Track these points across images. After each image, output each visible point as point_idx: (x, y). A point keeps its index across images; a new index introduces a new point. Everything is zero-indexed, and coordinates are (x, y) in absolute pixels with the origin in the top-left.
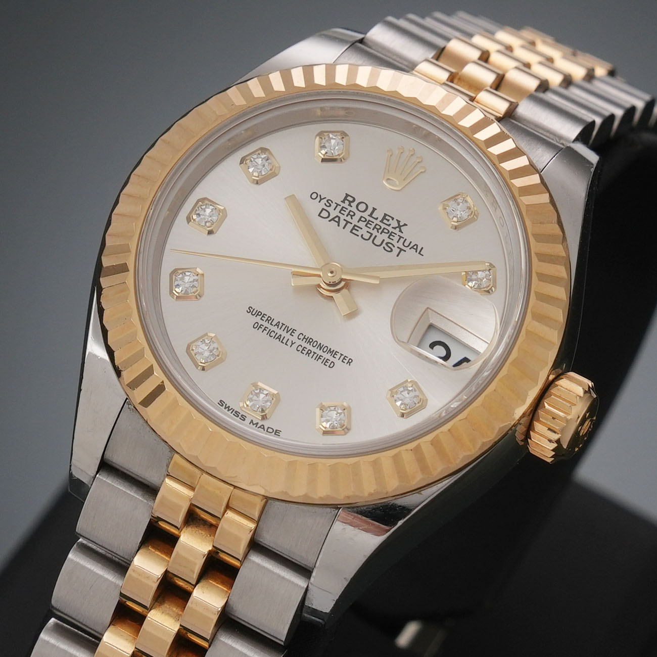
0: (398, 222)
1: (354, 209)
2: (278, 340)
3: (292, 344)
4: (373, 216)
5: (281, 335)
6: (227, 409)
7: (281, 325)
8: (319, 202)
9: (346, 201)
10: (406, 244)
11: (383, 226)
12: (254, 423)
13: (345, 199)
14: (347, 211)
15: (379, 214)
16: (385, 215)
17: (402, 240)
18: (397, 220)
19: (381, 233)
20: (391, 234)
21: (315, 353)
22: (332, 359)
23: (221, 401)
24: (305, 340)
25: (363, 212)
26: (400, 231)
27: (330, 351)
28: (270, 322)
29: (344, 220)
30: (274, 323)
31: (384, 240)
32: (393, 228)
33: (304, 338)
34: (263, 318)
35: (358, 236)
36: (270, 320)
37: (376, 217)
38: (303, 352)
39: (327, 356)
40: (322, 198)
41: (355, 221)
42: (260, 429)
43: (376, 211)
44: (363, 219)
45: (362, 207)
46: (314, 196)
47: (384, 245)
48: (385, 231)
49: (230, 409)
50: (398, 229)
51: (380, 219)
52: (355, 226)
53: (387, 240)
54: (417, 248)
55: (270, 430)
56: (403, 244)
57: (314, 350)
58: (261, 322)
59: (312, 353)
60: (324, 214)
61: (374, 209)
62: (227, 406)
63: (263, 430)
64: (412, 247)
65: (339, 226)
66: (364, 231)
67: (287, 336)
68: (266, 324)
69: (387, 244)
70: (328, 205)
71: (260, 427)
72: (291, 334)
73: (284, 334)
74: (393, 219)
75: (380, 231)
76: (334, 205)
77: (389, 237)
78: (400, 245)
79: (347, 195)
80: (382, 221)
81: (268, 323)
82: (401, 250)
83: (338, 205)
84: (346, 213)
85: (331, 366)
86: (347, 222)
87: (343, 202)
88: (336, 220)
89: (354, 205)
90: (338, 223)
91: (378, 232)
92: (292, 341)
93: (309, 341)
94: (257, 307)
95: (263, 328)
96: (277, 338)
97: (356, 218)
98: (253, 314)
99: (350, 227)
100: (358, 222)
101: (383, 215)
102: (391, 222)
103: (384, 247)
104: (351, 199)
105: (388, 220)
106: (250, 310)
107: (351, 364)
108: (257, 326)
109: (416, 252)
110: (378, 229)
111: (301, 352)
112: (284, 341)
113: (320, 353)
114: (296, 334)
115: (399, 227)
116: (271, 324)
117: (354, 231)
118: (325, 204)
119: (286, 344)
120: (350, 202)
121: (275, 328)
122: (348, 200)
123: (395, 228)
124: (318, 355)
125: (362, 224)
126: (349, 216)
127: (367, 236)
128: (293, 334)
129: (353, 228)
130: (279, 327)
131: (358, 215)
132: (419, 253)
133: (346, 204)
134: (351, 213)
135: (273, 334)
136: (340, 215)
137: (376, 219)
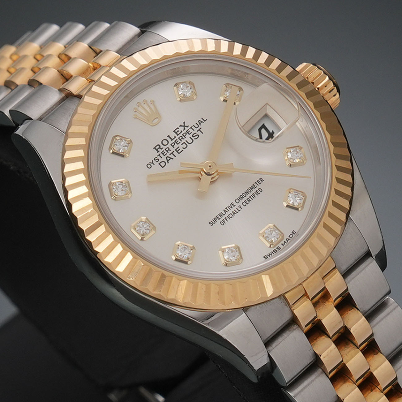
0: (181, 126)
1: (165, 147)
2: (235, 214)
3: (240, 207)
4: (173, 138)
5: (233, 212)
6: (270, 255)
7: (226, 210)
8: (154, 164)
9: (158, 150)
10: (197, 126)
11: (181, 135)
12: (284, 243)
13: (157, 150)
14: (165, 151)
15: (173, 135)
16: (174, 131)
17: (193, 128)
18: (180, 126)
19: (185, 137)
20: (188, 132)
21: (250, 197)
22: (257, 189)
23: (264, 257)
24: (240, 200)
25: (168, 143)
26: (187, 127)
27: (251, 188)
28: (222, 215)
29: (170, 154)
30: (224, 213)
31: (190, 138)
32: (184, 130)
33: (239, 200)
34: (219, 218)
35: (183, 150)
37: (174, 137)
38: (247, 203)
39: (254, 191)
40: (152, 162)
41: (173, 149)
42: (288, 241)
43: (170, 136)
44: (173, 144)
45: (165, 142)
46: (149, 166)
47: (193, 138)
48: (184, 135)
49: (270, 253)
50: (185, 128)
51: (176, 135)
52: (176, 150)
53: (191, 135)
54: (201, 121)
55: (291, 236)
56: (196, 128)
57: (248, 197)
58: (221, 220)
59: (250, 198)
60: (163, 164)
61: (169, 136)
62: (268, 255)
63: (289, 240)
65: (173, 159)
67: (234, 208)
68: (223, 218)
69: (193, 137)
70: (157, 160)
71: (287, 241)
72: (234, 206)
73: (232, 210)
74: (178, 128)
75: (183, 137)
76: (159, 157)
77: (189, 134)
78: (196, 130)
79: (155, 148)
80: (178, 135)
81: (222, 216)
82: (199, 130)
83: (159, 155)
84: (166, 152)
85: (261, 190)
86: (172, 153)
87: (158, 152)
88: (169, 159)
89: (162, 146)
90: (171, 158)
91: (184, 139)
92: (239, 207)
93: (241, 197)
94: (211, 219)
95: (225, 220)
96: (234, 214)
97: (171, 148)
98: (214, 222)
99: (175, 153)
100: (174, 147)
101: (174, 133)
103: (195, 139)
104: (158, 147)
105: (178, 131)
106: (211, 224)
107: (263, 179)
108: (223, 223)
109: (203, 122)
110: (182, 138)
111: (247, 204)
112: (237, 211)
113: (251, 194)
114: (235, 204)
115: (184, 126)
116: (224, 215)
117: (179, 152)
118: (157, 162)
119: (239, 211)
120: (160, 148)
121: (227, 214)
122: (158, 149)
123: (184, 129)
124: (252, 196)
125: (176, 146)
126: (168, 151)
127: (184, 146)
128: (234, 205)
130: (227, 211)
131: (169, 146)
132: (205, 121)
133: (161, 151)
134: (167, 149)
135: (231, 216)
136: (166, 156)
137: (175, 137)
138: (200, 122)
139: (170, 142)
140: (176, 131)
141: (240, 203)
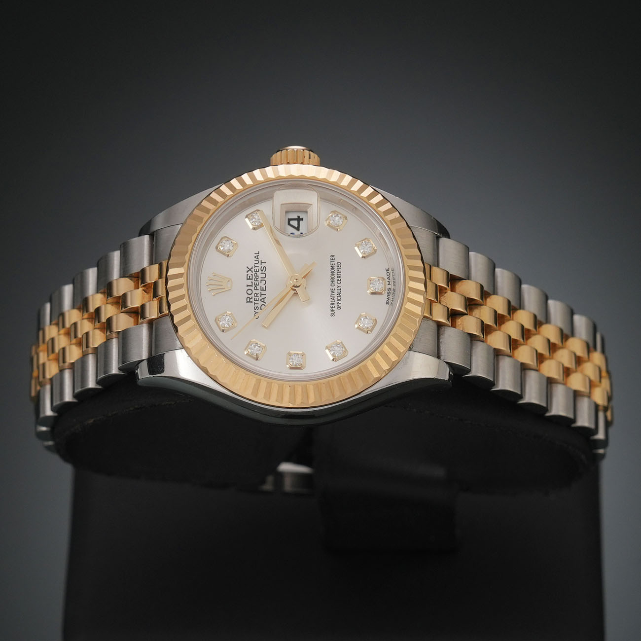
0: (248, 271)
1: (253, 295)
2: (340, 294)
3: (339, 287)
4: (251, 285)
6: (389, 299)
7: (332, 297)
8: (258, 313)
9: (251, 301)
10: (257, 262)
11: (254, 277)
12: (388, 283)
13: (250, 302)
14: (255, 298)
15: (249, 282)
16: (247, 279)
17: (256, 265)
20: (256, 272)
22: (336, 265)
23: (387, 304)
24: (333, 282)
25: (252, 290)
26: (252, 268)
27: (332, 267)
29: (261, 296)
30: (333, 301)
31: (261, 273)
34: (333, 307)
35: (266, 286)
36: (332, 304)
39: (335, 268)
40: (255, 313)
41: (259, 292)
44: (256, 288)
45: (250, 292)
46: (256, 317)
47: (263, 272)
48: (256, 275)
50: (252, 270)
51: (251, 281)
52: (261, 290)
53: (260, 271)
55: (388, 274)
57: (336, 275)
58: (336, 307)
59: (338, 275)
60: (263, 307)
61: (247, 286)
63: (390, 277)
64: (257, 258)
66: (262, 285)
67: (336, 291)
68: (336, 304)
69: (262, 271)
70: (257, 308)
71: (389, 279)
72: (334, 290)
73: (336, 293)
74: (248, 275)
75: (257, 277)
76: (256, 305)
77: (258, 272)
78: (259, 265)
79: (247, 302)
80: (252, 279)
81: (334, 303)
82: (262, 263)
83: (255, 304)
84: (257, 298)
85: (339, 263)
86: (261, 294)
87: (252, 302)
88: (263, 300)
89: (250, 296)
90: (264, 299)
92: (337, 288)
93: (332, 280)
94: (330, 312)
95: (338, 304)
97: (257, 292)
98: (334, 313)
99: (263, 292)
100: (258, 290)
102: (250, 275)
103: (265, 271)
104: (248, 299)
106: (333, 315)
107: (333, 255)
108: (339, 308)
109: (258, 255)
110: (257, 279)
111: (341, 280)
112: (339, 291)
113: (336, 272)
114: (333, 288)
115: (250, 270)
117: (264, 289)
118: (258, 310)
120: (250, 299)
121: (335, 299)
123: (252, 271)
125: (259, 287)
126: (258, 295)
129: (263, 290)
130: (334, 297)
131: (254, 292)
133: (253, 300)
134: (256, 295)
135: (339, 298)
136: (259, 300)
137: (252, 282)
138: (257, 257)
139: (253, 288)
140: (248, 278)
141: (336, 284)
